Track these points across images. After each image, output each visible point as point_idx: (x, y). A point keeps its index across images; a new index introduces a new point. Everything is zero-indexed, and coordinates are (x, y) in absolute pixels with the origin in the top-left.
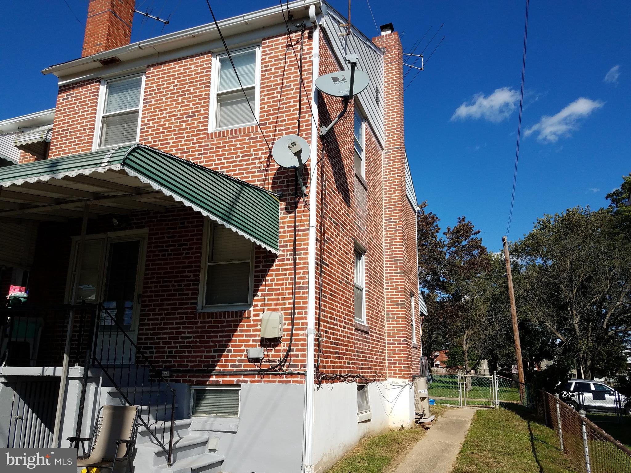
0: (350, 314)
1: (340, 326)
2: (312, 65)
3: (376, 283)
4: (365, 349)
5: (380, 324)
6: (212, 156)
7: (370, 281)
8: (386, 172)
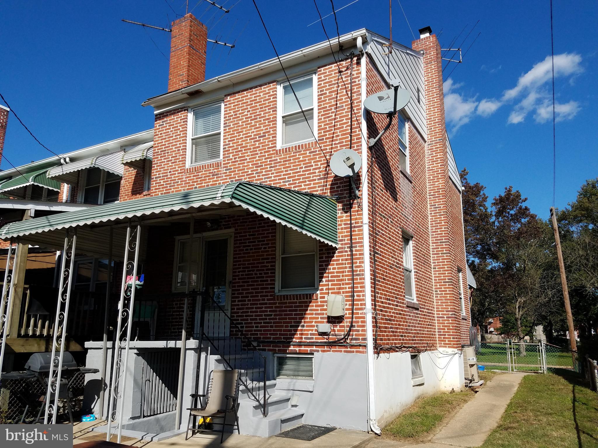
0: (401, 293)
1: (393, 305)
2: (360, 87)
3: (424, 264)
4: (416, 323)
5: (429, 300)
6: (281, 169)
7: (418, 263)
8: (429, 162)
